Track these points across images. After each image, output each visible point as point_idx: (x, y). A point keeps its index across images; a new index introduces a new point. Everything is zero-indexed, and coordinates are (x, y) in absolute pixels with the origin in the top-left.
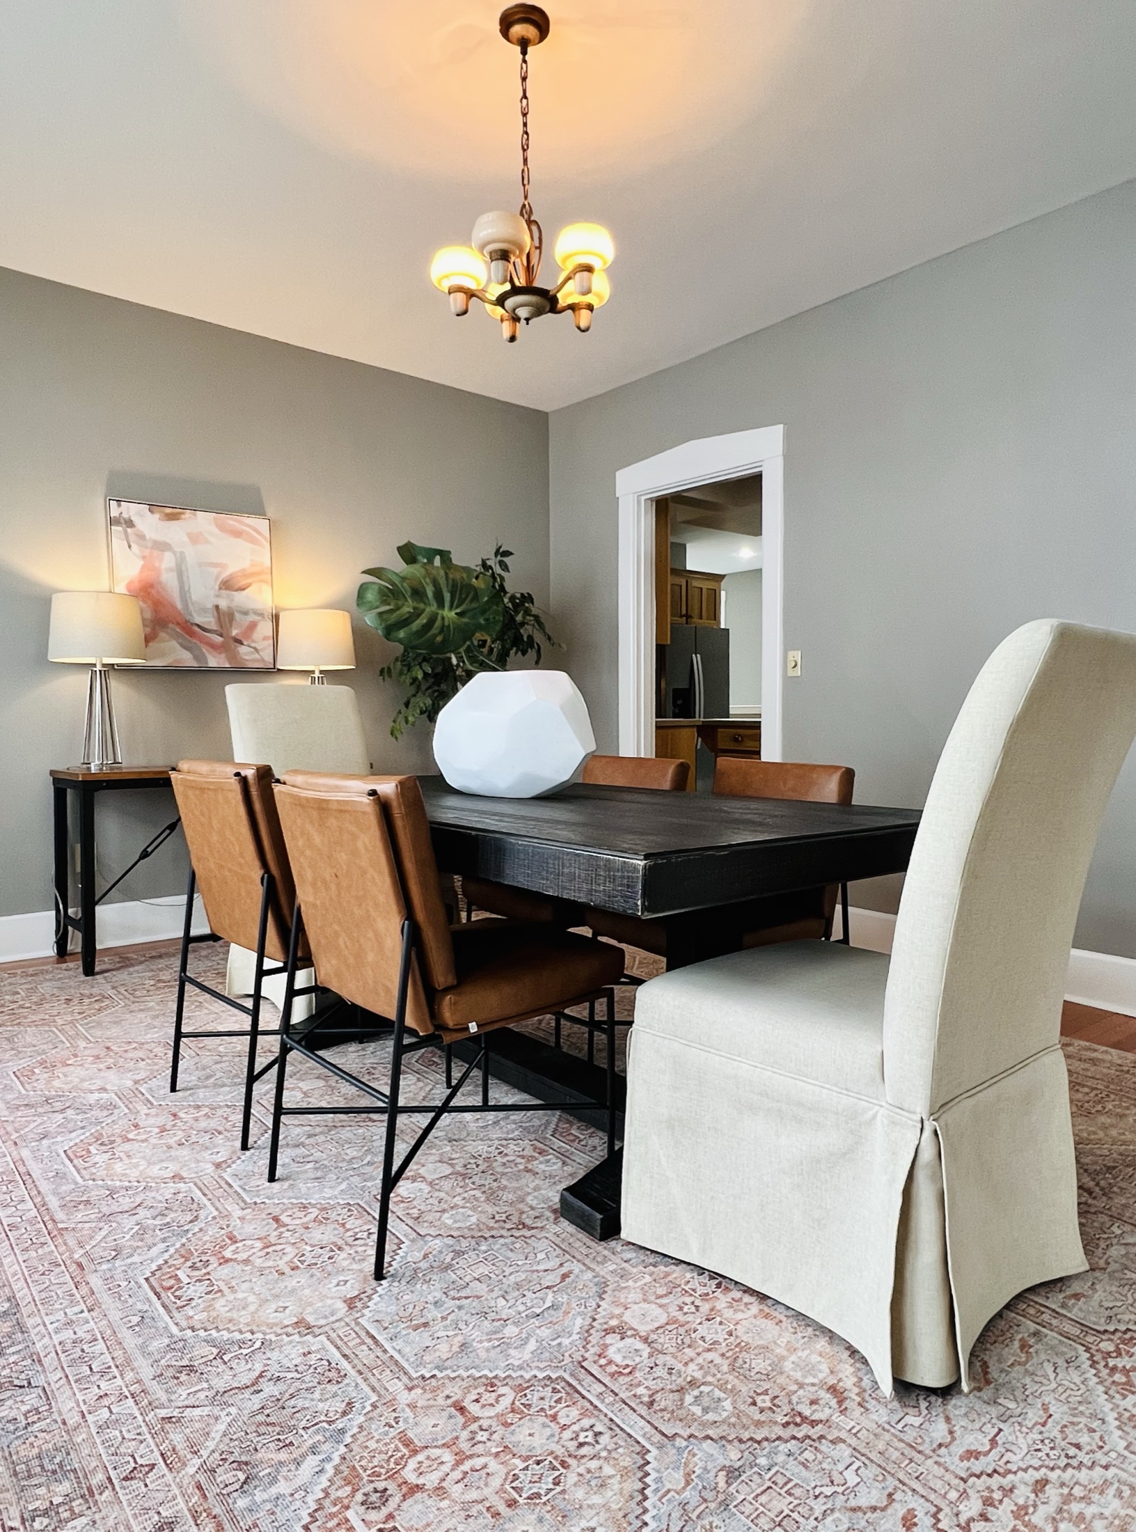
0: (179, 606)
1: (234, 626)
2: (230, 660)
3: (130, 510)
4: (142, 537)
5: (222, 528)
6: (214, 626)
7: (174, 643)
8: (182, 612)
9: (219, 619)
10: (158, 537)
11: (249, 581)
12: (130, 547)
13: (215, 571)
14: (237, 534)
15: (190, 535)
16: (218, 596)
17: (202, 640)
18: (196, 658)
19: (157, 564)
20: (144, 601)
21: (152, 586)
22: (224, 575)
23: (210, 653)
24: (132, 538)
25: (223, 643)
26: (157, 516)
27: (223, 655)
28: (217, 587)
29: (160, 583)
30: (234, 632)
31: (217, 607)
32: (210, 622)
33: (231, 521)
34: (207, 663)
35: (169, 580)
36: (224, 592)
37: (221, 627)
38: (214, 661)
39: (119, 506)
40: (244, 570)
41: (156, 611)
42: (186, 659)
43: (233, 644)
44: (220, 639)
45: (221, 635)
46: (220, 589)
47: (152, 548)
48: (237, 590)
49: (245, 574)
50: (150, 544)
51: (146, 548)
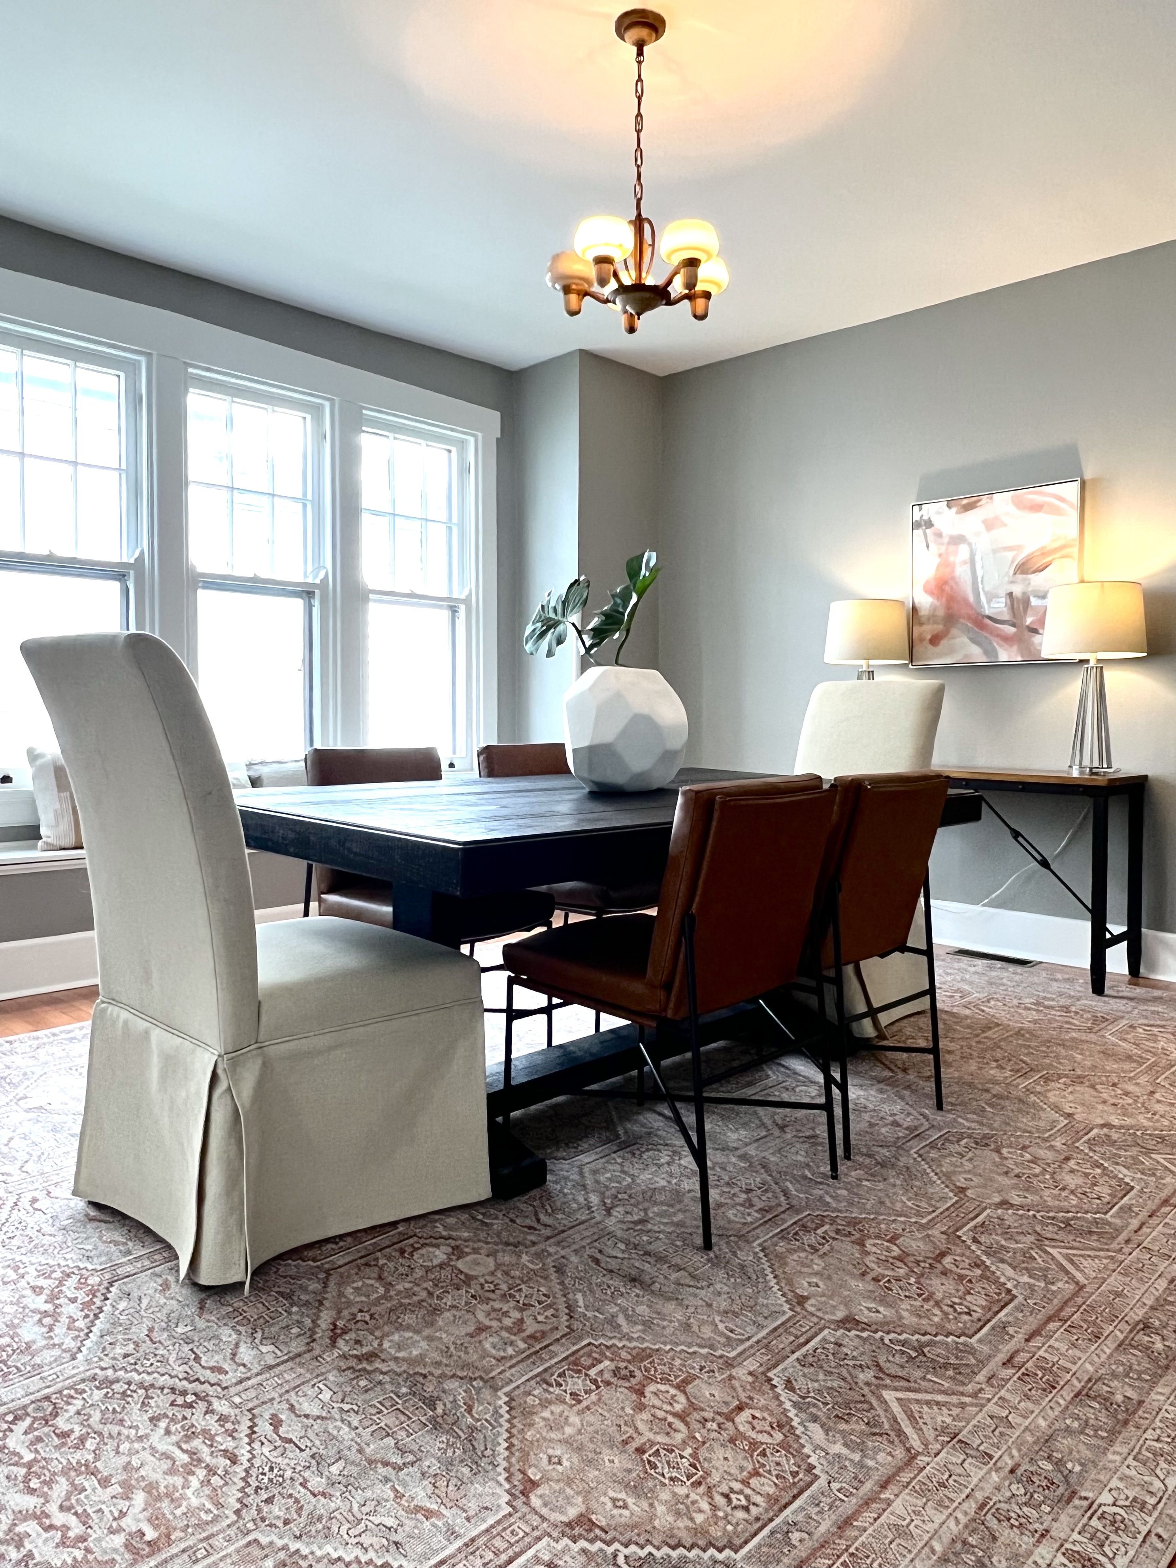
0: (971, 599)
1: (1029, 612)
2: (1021, 652)
3: (930, 510)
4: (939, 535)
5: (1020, 505)
6: (1006, 617)
7: (965, 639)
8: (974, 605)
9: (1012, 605)
10: (955, 532)
11: (1049, 559)
12: (928, 547)
13: (1010, 555)
14: (1036, 508)
15: (985, 522)
16: (1012, 582)
17: (992, 632)
18: (986, 653)
19: (952, 559)
20: (938, 599)
21: (945, 583)
22: (1021, 556)
23: (1001, 646)
24: (931, 538)
25: (1015, 634)
26: (954, 510)
27: (1015, 648)
28: (1012, 572)
29: (953, 578)
30: (1029, 620)
31: (1010, 594)
32: (1001, 613)
33: (1031, 495)
34: (996, 656)
35: (962, 573)
36: (1020, 577)
37: (1014, 616)
38: (1004, 655)
39: (920, 509)
40: (1043, 548)
41: (948, 608)
42: (977, 655)
43: (1027, 634)
44: (1013, 630)
45: (1014, 625)
46: (1015, 574)
47: (949, 543)
48: (1034, 572)
49: (1044, 553)
50: (946, 540)
51: (942, 544)
